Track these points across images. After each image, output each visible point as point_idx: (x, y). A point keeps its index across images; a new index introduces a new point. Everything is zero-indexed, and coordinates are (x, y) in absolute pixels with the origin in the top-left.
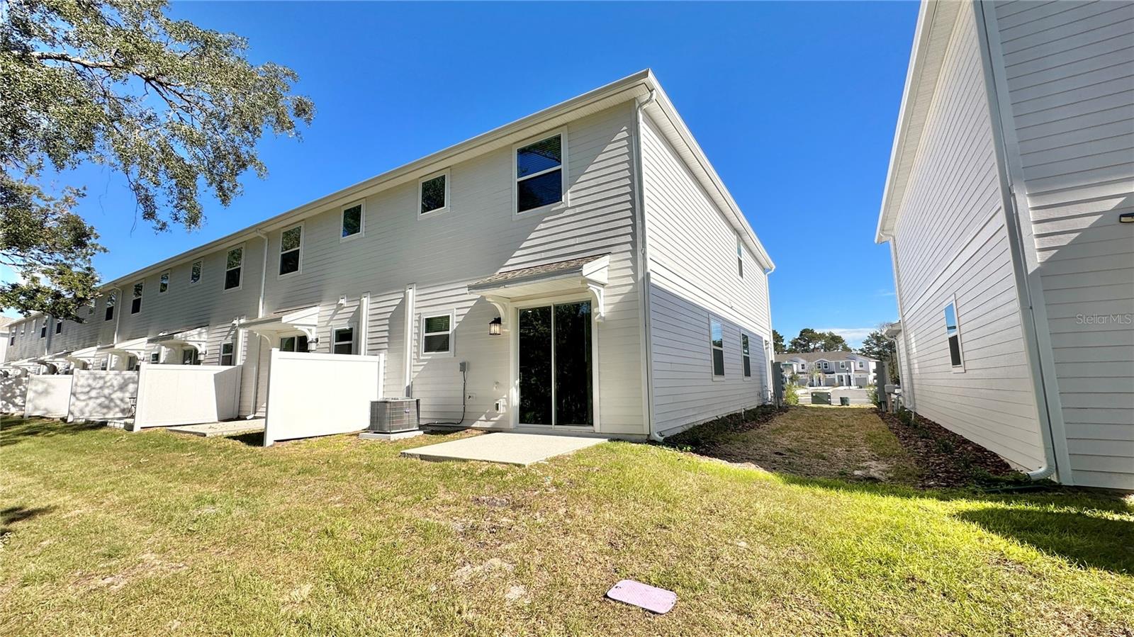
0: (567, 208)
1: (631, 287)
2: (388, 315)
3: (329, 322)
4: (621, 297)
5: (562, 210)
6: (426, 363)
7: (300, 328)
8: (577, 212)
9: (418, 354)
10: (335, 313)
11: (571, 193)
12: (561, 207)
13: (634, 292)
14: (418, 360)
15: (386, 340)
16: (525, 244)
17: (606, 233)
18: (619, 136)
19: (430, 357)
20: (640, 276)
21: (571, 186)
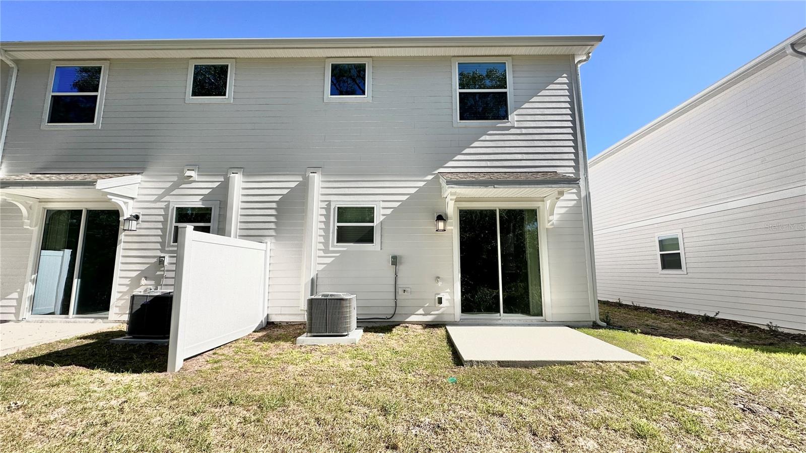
0: (513, 127)
1: (575, 202)
2: (277, 198)
3: (163, 195)
4: (567, 209)
5: (509, 128)
6: (338, 255)
7: (115, 199)
8: (523, 132)
9: (326, 244)
10: (176, 186)
11: (517, 115)
12: (508, 124)
13: (578, 206)
14: (326, 250)
15: (272, 226)
16: (467, 151)
17: (551, 155)
18: (560, 80)
19: (345, 249)
20: (583, 194)
21: (516, 109)
